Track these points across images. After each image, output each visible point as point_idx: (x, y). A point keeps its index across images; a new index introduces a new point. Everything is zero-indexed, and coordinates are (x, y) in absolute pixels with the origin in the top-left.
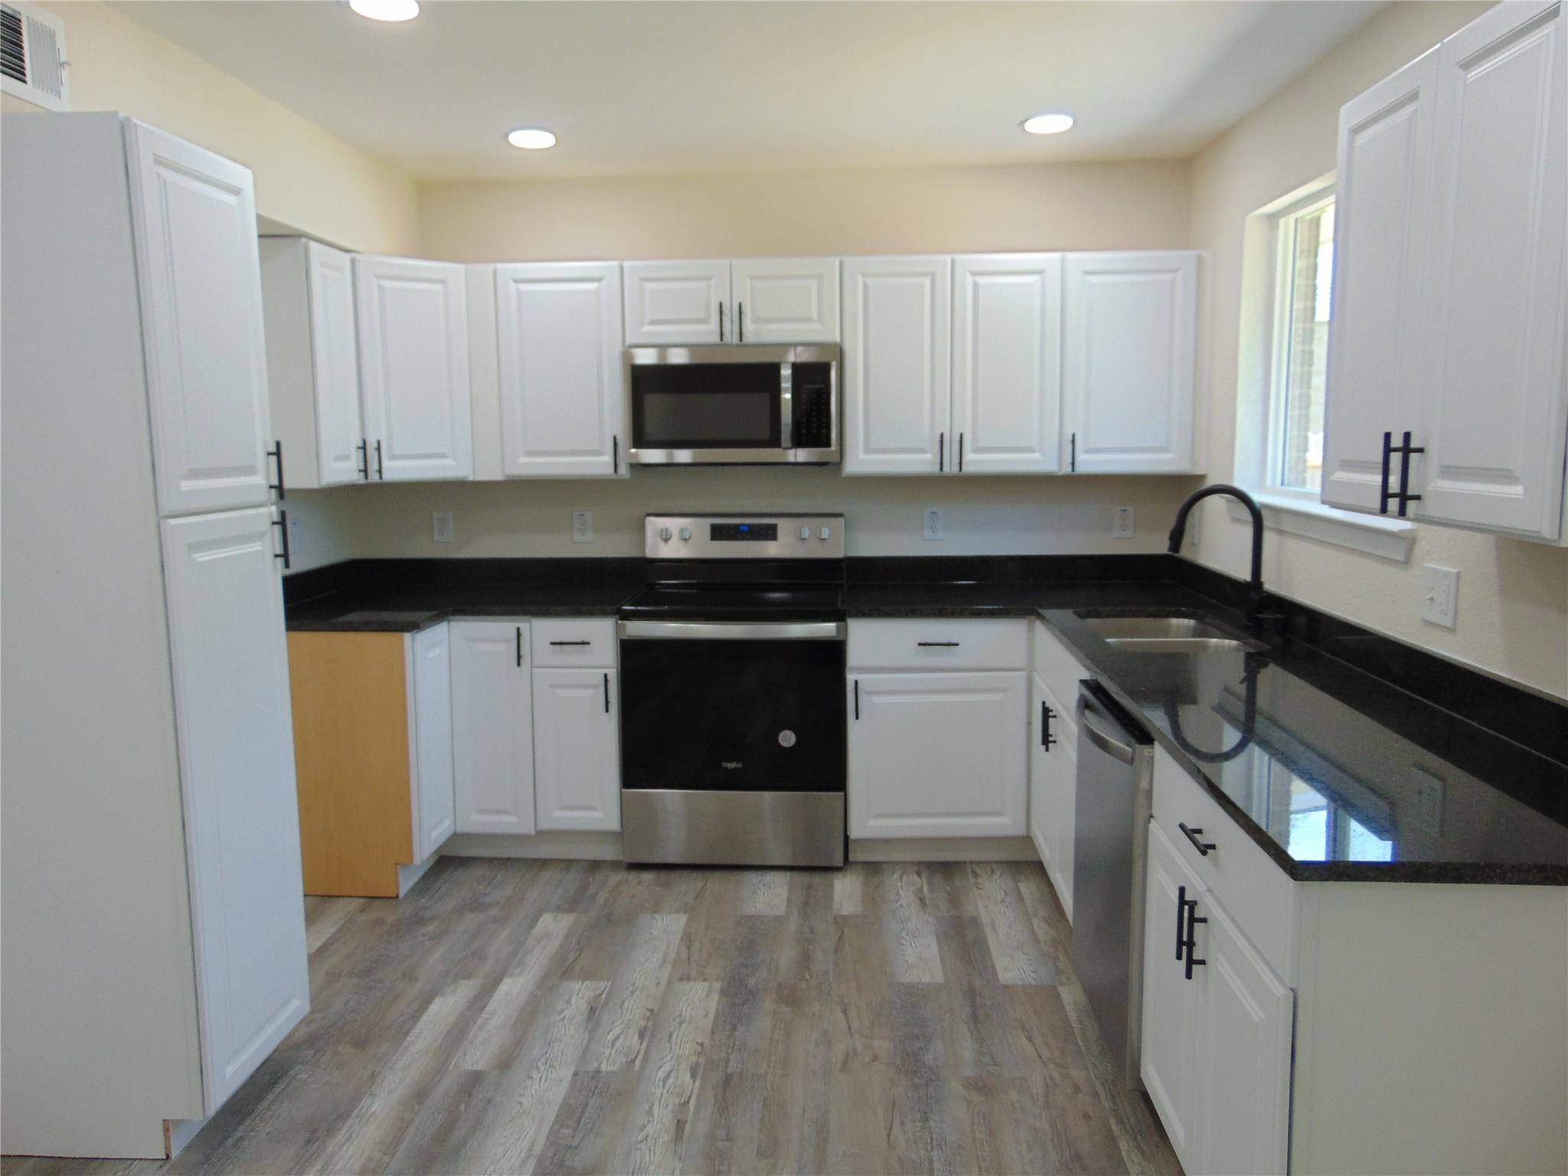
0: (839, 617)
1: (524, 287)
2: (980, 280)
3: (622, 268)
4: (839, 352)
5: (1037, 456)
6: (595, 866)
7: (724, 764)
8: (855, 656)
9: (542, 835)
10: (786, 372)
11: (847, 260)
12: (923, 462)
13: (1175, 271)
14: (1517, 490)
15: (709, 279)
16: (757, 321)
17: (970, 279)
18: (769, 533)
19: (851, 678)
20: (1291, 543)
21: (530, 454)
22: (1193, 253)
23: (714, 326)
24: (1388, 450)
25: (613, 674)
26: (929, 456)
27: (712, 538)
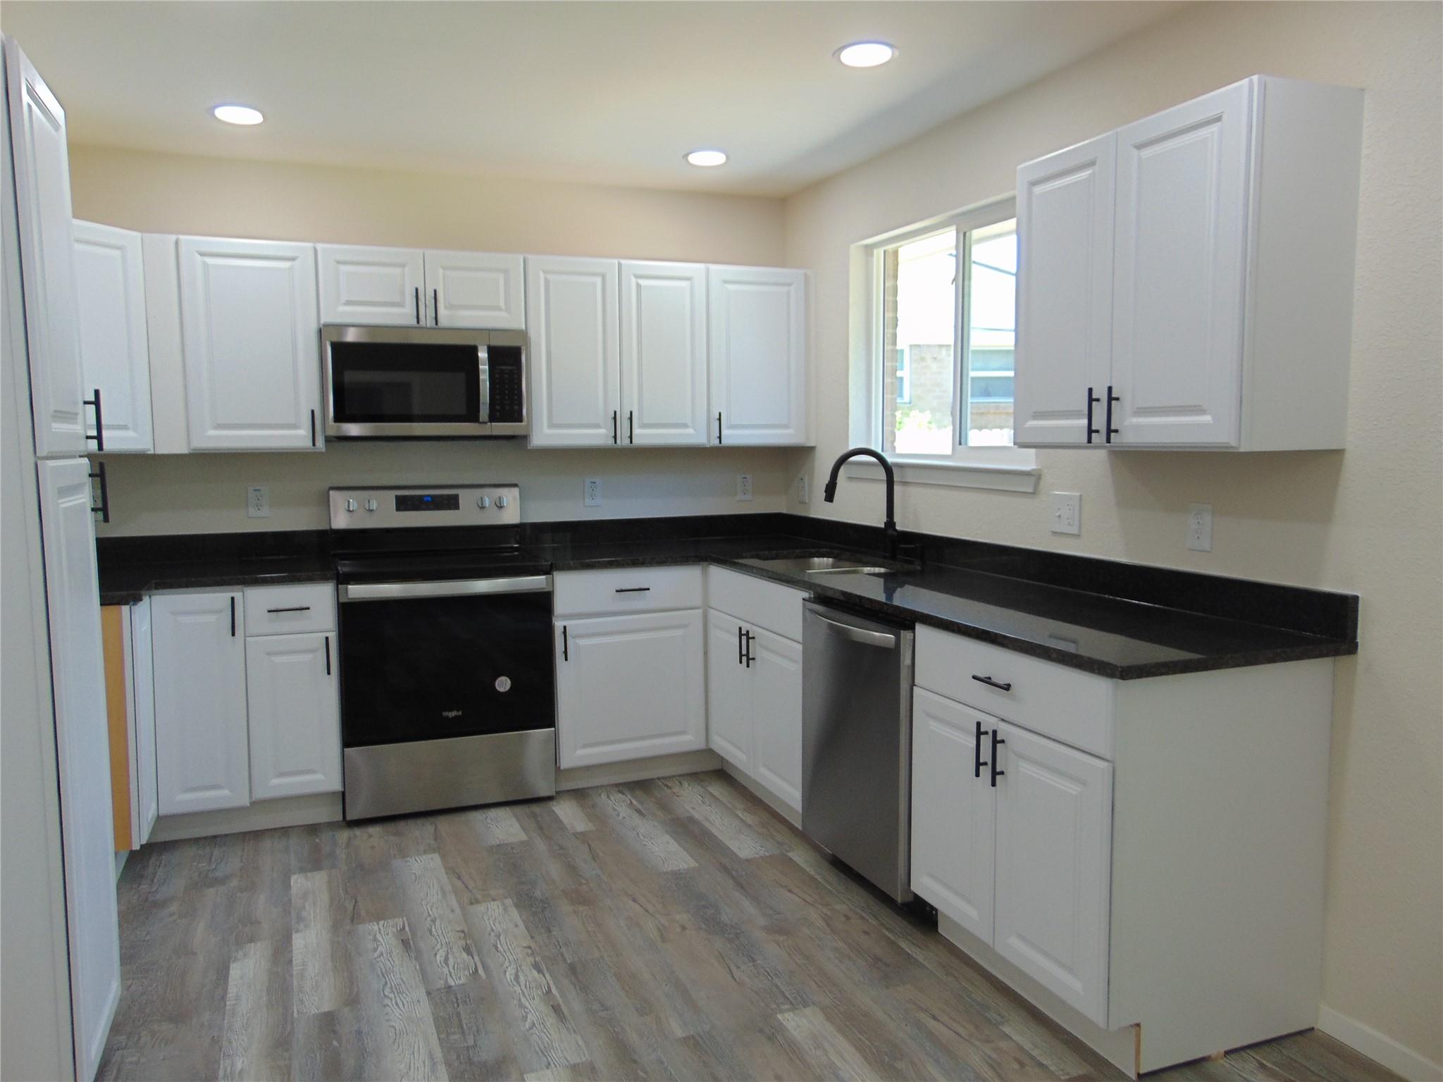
0: (548, 571)
1: (210, 261)
2: (642, 282)
3: (316, 251)
4: (523, 334)
5: (691, 431)
6: (313, 829)
7: (445, 714)
8: (561, 605)
9: (258, 805)
10: (483, 355)
11: (530, 257)
12: (598, 436)
13: (789, 285)
14: (1207, 418)
15: (403, 266)
16: (451, 307)
17: (633, 280)
18: (451, 503)
19: (558, 624)
21: (219, 427)
22: (801, 272)
23: (409, 309)
24: (1091, 400)
25: (333, 636)
26: (603, 431)
27: (398, 509)
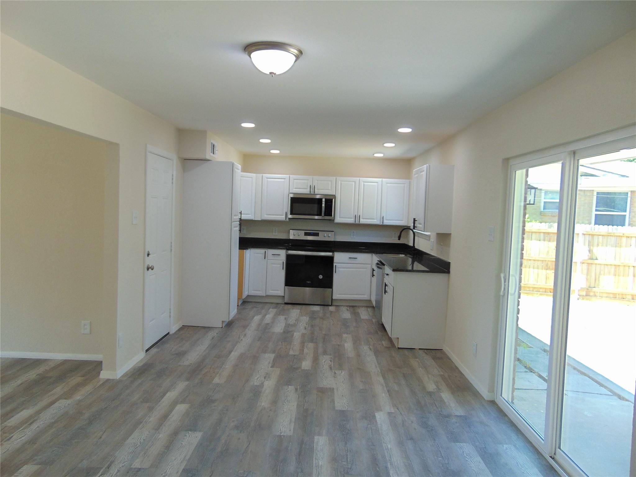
0: (333, 252)
1: (269, 180)
2: (365, 183)
3: (290, 177)
4: (334, 196)
5: (375, 220)
6: (278, 304)
7: (307, 282)
8: (336, 260)
9: (267, 296)
10: (324, 200)
11: (338, 178)
12: (351, 221)
13: (405, 184)
15: (308, 180)
16: (318, 189)
17: (363, 183)
18: (317, 235)
19: (334, 264)
20: (420, 239)
21: (267, 215)
22: (409, 180)
23: (309, 190)
25: (285, 262)
26: (353, 219)
27: (305, 235)
